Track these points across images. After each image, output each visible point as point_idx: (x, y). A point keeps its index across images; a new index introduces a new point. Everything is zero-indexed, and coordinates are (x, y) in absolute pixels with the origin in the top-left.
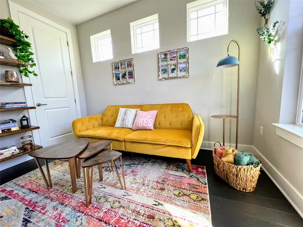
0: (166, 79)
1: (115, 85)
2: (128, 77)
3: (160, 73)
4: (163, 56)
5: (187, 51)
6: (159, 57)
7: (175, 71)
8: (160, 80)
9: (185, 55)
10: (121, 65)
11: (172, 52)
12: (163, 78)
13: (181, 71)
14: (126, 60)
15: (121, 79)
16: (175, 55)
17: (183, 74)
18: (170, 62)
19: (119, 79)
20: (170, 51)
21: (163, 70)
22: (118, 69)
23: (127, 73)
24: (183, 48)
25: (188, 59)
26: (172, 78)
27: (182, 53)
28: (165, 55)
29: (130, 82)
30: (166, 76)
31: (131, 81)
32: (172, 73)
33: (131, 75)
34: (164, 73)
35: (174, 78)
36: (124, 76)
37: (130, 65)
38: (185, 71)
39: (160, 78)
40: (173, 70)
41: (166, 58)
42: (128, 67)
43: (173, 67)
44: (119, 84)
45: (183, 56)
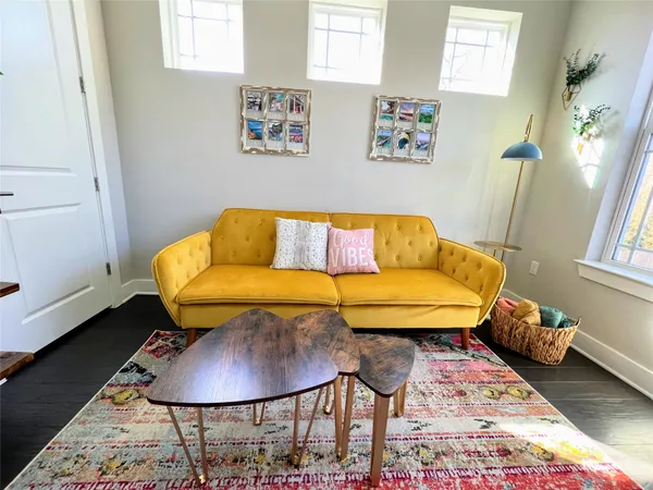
0: (385, 159)
1: (246, 152)
2: (288, 138)
3: (374, 143)
4: (386, 107)
5: (437, 107)
6: (378, 104)
7: (407, 145)
8: (373, 159)
9: (430, 117)
10: (271, 102)
11: (405, 103)
12: (378, 157)
13: (419, 147)
14: (287, 90)
15: (266, 137)
16: (411, 112)
17: (421, 155)
18: (398, 124)
19: (259, 137)
20: (404, 99)
21: (381, 138)
22: (260, 108)
23: (287, 127)
24: (431, 101)
25: (437, 125)
26: (399, 160)
27: (426, 110)
28: (392, 104)
29: (295, 151)
30: (385, 152)
31: (296, 148)
32: (401, 148)
33: (298, 133)
34: (383, 145)
35: (404, 160)
36: (276, 131)
37: (296, 105)
38: (426, 149)
39: (374, 154)
40: (403, 142)
41: (392, 112)
42: (292, 109)
43: (404, 136)
44: (259, 152)
45: (427, 118)
